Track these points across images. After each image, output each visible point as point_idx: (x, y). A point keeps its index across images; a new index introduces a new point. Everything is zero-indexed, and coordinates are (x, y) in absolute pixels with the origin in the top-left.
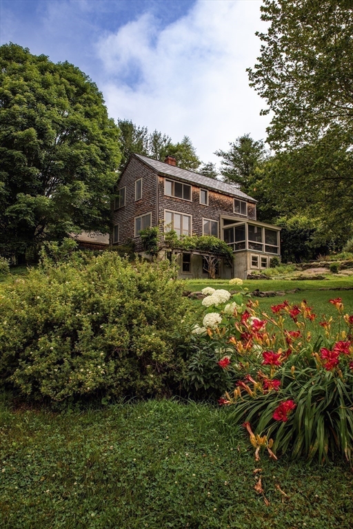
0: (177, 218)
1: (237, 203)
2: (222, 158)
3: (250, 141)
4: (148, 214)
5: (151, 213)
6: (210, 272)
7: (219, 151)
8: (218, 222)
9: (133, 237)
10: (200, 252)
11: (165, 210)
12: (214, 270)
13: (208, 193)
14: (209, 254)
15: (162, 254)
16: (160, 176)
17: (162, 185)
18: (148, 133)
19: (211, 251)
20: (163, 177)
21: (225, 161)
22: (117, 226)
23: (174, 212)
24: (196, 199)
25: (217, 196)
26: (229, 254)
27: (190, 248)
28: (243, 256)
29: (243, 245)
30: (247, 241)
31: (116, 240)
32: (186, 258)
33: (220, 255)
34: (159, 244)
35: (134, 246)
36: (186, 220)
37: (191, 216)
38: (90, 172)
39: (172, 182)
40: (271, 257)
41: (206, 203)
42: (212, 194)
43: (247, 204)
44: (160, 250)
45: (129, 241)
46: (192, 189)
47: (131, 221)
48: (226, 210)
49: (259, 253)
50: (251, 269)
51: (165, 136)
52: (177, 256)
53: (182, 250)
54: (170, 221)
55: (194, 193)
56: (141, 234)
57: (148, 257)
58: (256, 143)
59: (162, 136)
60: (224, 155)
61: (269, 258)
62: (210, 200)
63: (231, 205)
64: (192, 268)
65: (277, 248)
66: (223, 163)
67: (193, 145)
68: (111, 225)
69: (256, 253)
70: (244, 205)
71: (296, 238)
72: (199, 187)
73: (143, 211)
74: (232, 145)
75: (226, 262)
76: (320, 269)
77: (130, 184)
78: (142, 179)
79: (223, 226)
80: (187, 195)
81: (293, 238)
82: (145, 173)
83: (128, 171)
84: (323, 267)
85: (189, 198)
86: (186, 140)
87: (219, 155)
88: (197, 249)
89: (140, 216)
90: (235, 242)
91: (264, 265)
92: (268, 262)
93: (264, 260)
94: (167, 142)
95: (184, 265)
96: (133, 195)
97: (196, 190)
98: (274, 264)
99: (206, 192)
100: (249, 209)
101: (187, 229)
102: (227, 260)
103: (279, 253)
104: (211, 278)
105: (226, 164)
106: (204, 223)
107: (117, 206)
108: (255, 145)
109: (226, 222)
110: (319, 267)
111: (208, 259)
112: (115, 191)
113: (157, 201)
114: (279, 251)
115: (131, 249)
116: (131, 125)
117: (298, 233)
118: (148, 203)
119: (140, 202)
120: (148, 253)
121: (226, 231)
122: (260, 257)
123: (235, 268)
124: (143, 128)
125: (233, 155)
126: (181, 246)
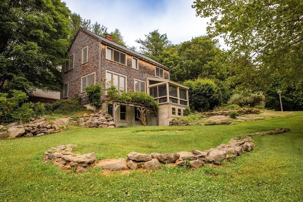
0: (115, 77)
1: (157, 69)
2: (140, 45)
3: (158, 34)
4: (92, 73)
5: (95, 73)
6: (142, 120)
7: (139, 40)
8: (145, 82)
9: (79, 92)
10: (135, 104)
11: (106, 71)
12: (145, 119)
13: (138, 61)
14: (141, 106)
15: (105, 106)
16: (103, 44)
17: (104, 52)
18: (92, 23)
19: (143, 104)
20: (105, 45)
21: (142, 46)
22: (67, 84)
23: (114, 73)
24: (130, 65)
25: (144, 64)
26: (156, 106)
27: (127, 101)
28: (165, 107)
29: (165, 99)
30: (168, 96)
31: (66, 95)
32: (123, 109)
33: (149, 107)
34: (102, 98)
35: (80, 100)
36: (122, 79)
37: (126, 77)
38: (43, 36)
39: (112, 50)
40: (184, 108)
41: (136, 67)
42: (141, 62)
43: (164, 71)
44: (103, 102)
45: (77, 96)
46: (127, 57)
47: (78, 80)
48: (150, 74)
49: (177, 105)
50: (172, 117)
51: (103, 26)
52: (116, 108)
53: (121, 102)
54: (110, 80)
55: (128, 60)
56: (87, 89)
57: (93, 108)
58: (163, 36)
59: (101, 27)
60: (142, 42)
61: (183, 109)
62: (140, 66)
63: (154, 71)
64: (127, 117)
65: (187, 102)
66: (141, 48)
67: (122, 35)
68: (62, 84)
69: (174, 105)
70: (162, 71)
71: (199, 94)
72: (132, 56)
73: (88, 72)
74: (147, 36)
75: (153, 112)
76: (219, 116)
77: (78, 51)
78: (87, 47)
79: (148, 86)
80: (123, 60)
81: (198, 94)
82: (90, 42)
83: (76, 42)
84: (222, 114)
85: (124, 63)
86: (117, 31)
87: (139, 42)
88: (132, 102)
89: (86, 76)
90: (158, 97)
91: (179, 114)
92: (182, 112)
93: (179, 110)
94: (104, 30)
95: (121, 114)
96: (80, 60)
97: (130, 57)
98: (186, 113)
99: (136, 60)
100: (165, 74)
101: (123, 87)
102: (154, 110)
103: (188, 105)
104: (143, 125)
105: (143, 48)
106: (135, 82)
107: (67, 69)
108: (161, 37)
109: (151, 82)
110: (218, 115)
111: (140, 110)
112: (66, 56)
113: (100, 63)
114: (188, 103)
115: (78, 102)
116: (79, 17)
117: (201, 91)
118: (93, 65)
119: (86, 64)
120: (93, 105)
121: (151, 89)
122: (177, 108)
123: (159, 117)
124: (87, 21)
125: (147, 43)
126: (120, 99)
